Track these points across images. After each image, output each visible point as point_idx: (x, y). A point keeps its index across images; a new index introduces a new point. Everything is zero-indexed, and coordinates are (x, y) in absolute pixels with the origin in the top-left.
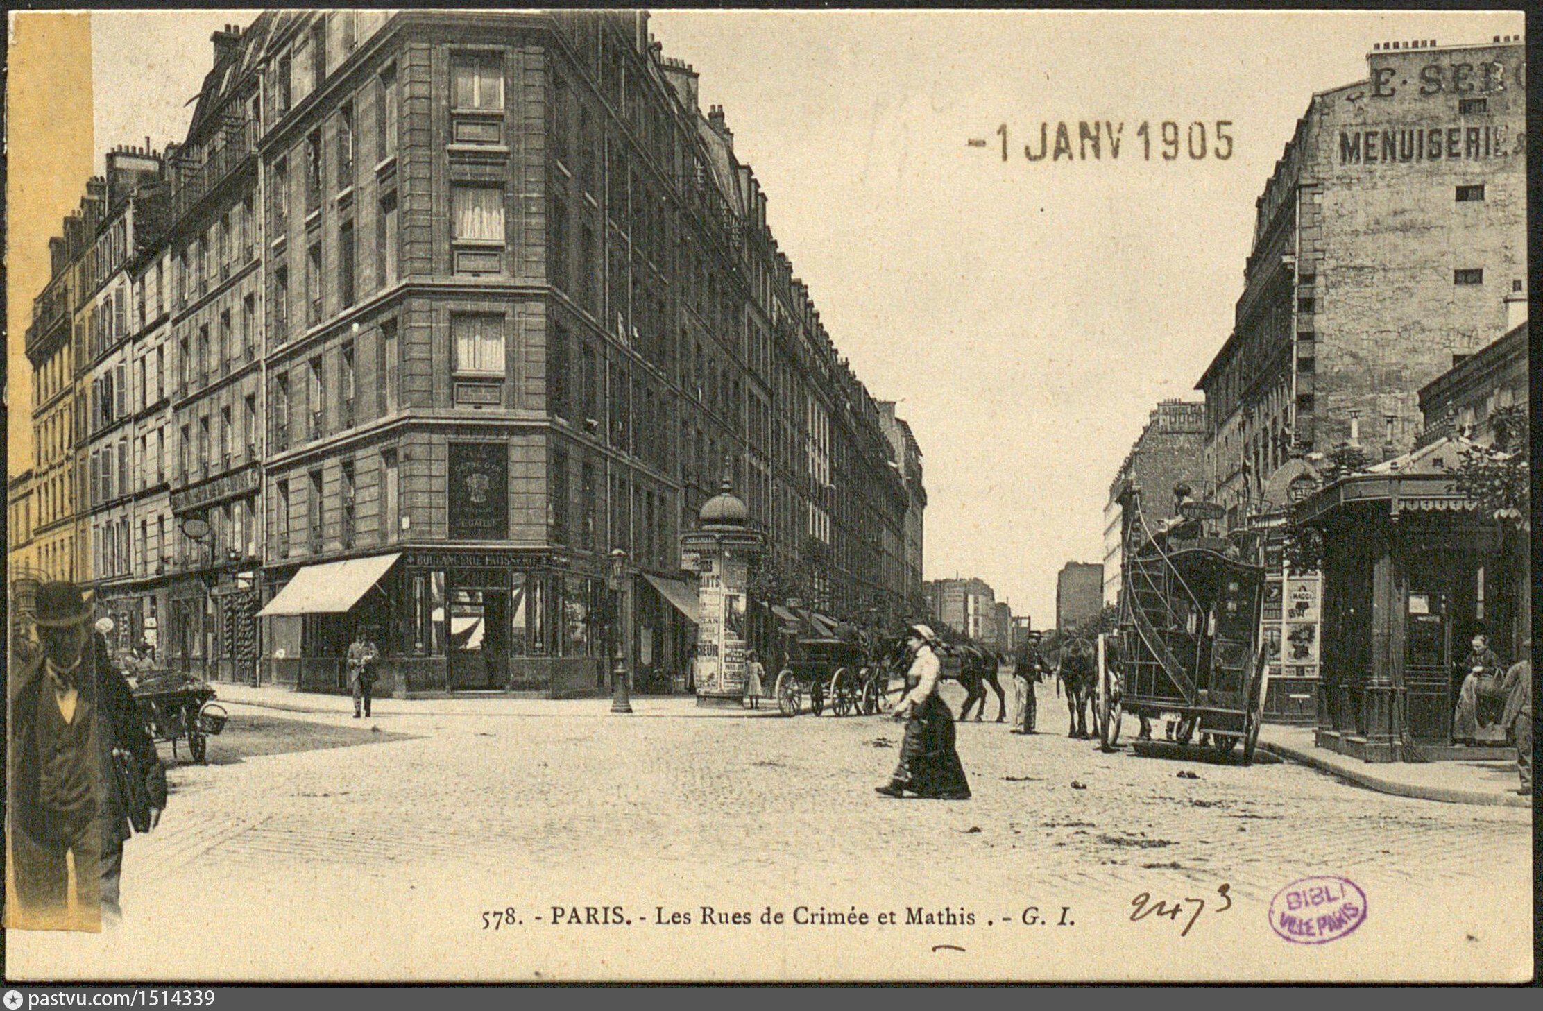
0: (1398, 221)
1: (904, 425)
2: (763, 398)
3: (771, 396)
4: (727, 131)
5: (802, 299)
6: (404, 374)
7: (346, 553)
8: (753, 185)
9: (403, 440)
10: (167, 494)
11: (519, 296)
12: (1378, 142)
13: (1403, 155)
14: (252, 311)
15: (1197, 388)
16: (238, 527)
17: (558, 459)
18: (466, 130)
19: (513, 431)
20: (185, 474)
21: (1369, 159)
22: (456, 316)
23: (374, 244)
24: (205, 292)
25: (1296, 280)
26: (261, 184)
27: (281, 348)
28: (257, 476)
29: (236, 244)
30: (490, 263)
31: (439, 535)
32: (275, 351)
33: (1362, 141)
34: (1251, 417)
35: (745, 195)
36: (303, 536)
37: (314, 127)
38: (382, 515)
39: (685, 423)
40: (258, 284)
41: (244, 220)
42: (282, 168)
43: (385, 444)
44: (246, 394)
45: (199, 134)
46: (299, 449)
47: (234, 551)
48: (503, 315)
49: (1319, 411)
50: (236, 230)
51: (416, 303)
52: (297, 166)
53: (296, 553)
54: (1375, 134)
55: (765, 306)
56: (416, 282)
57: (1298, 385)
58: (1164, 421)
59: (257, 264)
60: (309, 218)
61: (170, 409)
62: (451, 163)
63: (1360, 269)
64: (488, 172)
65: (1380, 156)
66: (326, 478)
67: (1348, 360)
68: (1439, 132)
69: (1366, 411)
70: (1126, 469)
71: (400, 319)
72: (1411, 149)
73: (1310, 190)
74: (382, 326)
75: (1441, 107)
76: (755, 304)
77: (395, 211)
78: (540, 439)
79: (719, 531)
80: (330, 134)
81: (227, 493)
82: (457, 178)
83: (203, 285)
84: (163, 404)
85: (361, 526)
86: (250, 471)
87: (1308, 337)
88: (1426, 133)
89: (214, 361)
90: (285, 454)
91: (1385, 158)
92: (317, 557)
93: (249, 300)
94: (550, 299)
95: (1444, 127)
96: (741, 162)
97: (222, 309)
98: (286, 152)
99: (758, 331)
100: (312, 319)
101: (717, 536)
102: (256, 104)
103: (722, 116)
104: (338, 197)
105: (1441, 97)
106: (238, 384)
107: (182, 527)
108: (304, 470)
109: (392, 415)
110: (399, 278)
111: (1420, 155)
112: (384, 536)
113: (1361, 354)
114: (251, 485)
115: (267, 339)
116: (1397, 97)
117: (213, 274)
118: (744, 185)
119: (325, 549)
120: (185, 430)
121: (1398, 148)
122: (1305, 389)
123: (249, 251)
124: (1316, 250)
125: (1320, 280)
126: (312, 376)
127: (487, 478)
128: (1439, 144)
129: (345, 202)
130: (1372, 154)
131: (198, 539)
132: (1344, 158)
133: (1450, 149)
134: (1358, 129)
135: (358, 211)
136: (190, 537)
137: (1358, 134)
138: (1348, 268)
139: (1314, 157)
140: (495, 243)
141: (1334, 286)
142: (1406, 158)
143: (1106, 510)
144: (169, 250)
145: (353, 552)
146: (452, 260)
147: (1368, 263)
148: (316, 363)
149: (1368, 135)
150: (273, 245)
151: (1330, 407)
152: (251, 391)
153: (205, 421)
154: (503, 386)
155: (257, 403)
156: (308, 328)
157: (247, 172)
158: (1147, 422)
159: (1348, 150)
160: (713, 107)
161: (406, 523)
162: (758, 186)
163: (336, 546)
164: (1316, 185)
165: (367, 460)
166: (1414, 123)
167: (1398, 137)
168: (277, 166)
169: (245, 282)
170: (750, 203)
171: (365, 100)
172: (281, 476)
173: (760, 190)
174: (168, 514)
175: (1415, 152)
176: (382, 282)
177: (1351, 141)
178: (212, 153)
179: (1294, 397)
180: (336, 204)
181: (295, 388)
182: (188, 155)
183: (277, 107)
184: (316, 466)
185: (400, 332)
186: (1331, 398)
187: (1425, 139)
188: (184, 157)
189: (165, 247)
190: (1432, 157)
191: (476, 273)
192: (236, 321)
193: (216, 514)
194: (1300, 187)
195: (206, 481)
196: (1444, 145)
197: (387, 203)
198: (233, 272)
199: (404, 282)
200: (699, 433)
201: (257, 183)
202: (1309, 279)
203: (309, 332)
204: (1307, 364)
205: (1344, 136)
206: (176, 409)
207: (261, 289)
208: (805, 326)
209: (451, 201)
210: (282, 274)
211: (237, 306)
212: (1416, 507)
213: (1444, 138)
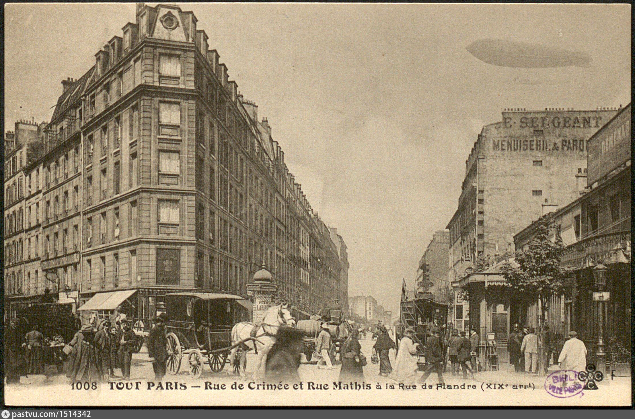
0: (513, 172)
1: (340, 237)
2: (282, 228)
3: (286, 228)
4: (269, 127)
5: (298, 191)
6: (139, 221)
7: (115, 289)
8: (279, 148)
9: (139, 246)
10: (39, 262)
11: (184, 194)
12: (505, 143)
13: (514, 149)
14: (77, 192)
15: (447, 228)
16: (70, 276)
17: (200, 255)
18: (165, 131)
19: (182, 244)
20: (47, 254)
21: (503, 150)
22: (160, 200)
23: (128, 171)
24: (57, 183)
25: (477, 192)
26: (82, 143)
27: (89, 207)
28: (78, 257)
29: (71, 166)
30: (174, 181)
31: (153, 284)
32: (87, 209)
33: (500, 143)
34: (464, 240)
35: (275, 152)
36: (97, 281)
37: (105, 123)
38: (129, 275)
39: (250, 239)
40: (79, 181)
41: (75, 156)
42: (91, 138)
43: (132, 248)
44: (74, 224)
45: (56, 121)
46: (96, 247)
47: (68, 287)
48: (178, 201)
49: (485, 240)
50: (71, 160)
51: (144, 195)
52: (97, 138)
53: (94, 289)
54: (505, 141)
55: (283, 193)
56: (144, 187)
57: (478, 230)
58: (438, 239)
59: (80, 174)
60: (101, 159)
61: (41, 228)
62: (159, 143)
63: (499, 189)
64: (173, 147)
65: (506, 148)
66: (107, 259)
67: (496, 222)
68: (527, 141)
69: (501, 241)
70: (424, 256)
71: (138, 201)
72: (517, 147)
73: (482, 160)
74: (131, 202)
75: (527, 132)
76: (279, 193)
77: (136, 159)
78: (192, 247)
79: (261, 283)
80: (111, 127)
81: (65, 263)
82: (161, 148)
83: (56, 180)
84: (38, 226)
85: (121, 278)
86: (75, 255)
87: (481, 213)
88: (522, 141)
89: (61, 211)
90: (90, 249)
91: (508, 149)
92: (103, 290)
93: (76, 188)
94: (197, 195)
95: (529, 139)
96: (274, 140)
97: (64, 190)
98: (93, 132)
99: (280, 203)
100: (102, 197)
101: (260, 285)
102: (80, 111)
103: (267, 121)
104: (114, 152)
105: (527, 128)
106: (71, 220)
107: (46, 276)
108: (98, 255)
109: (134, 237)
110: (138, 185)
111: (520, 150)
112: (130, 283)
113: (500, 219)
114: (76, 260)
115: (83, 204)
116: (512, 128)
117: (60, 176)
118: (275, 147)
119: (106, 287)
120: (48, 237)
121: (513, 146)
122: (481, 232)
123: (76, 169)
124: (484, 182)
125: (485, 193)
126: (102, 218)
127: (171, 262)
128: (527, 145)
129: (117, 154)
130: (504, 148)
131: (53, 281)
132: (494, 149)
133: (531, 147)
134: (499, 139)
135: (121, 158)
136: (49, 280)
137: (499, 141)
138: (495, 188)
139: (483, 148)
140: (176, 173)
141: (491, 195)
142: (515, 150)
143: (418, 271)
144: (42, 164)
145: (117, 288)
146: (159, 179)
147: (502, 187)
148: (104, 214)
149: (502, 141)
150: (86, 167)
151: (490, 238)
152: (76, 224)
153: (57, 234)
154: (178, 227)
155: (79, 228)
156: (101, 201)
157: (76, 138)
158: (432, 238)
159: (496, 146)
160: (264, 118)
161: (139, 278)
162: (281, 149)
163: (111, 286)
164: (484, 158)
165: (124, 253)
166: (518, 137)
167: (513, 142)
168: (89, 137)
169: (74, 180)
170: (277, 154)
171: (125, 116)
172: (88, 258)
173: (281, 150)
174: (40, 270)
175: (519, 148)
176: (131, 186)
177: (496, 143)
178: (61, 129)
179: (477, 235)
180: (113, 154)
181: (95, 224)
182: (51, 128)
183: (89, 114)
184: (103, 255)
185: (138, 205)
186: (490, 235)
187: (522, 143)
188: (49, 129)
189: (40, 163)
190: (525, 150)
191: (168, 185)
192: (70, 195)
193: (60, 271)
194: (478, 159)
195: (56, 258)
196: (529, 146)
197: (134, 155)
198: (70, 176)
199: (140, 187)
200: (256, 243)
201: (80, 142)
202: (482, 192)
203: (101, 203)
204: (481, 223)
205: (494, 142)
206: (44, 228)
207: (81, 184)
208: (299, 201)
209: (159, 157)
210: (90, 178)
211: (71, 190)
212: (493, 284)
213: (528, 143)
